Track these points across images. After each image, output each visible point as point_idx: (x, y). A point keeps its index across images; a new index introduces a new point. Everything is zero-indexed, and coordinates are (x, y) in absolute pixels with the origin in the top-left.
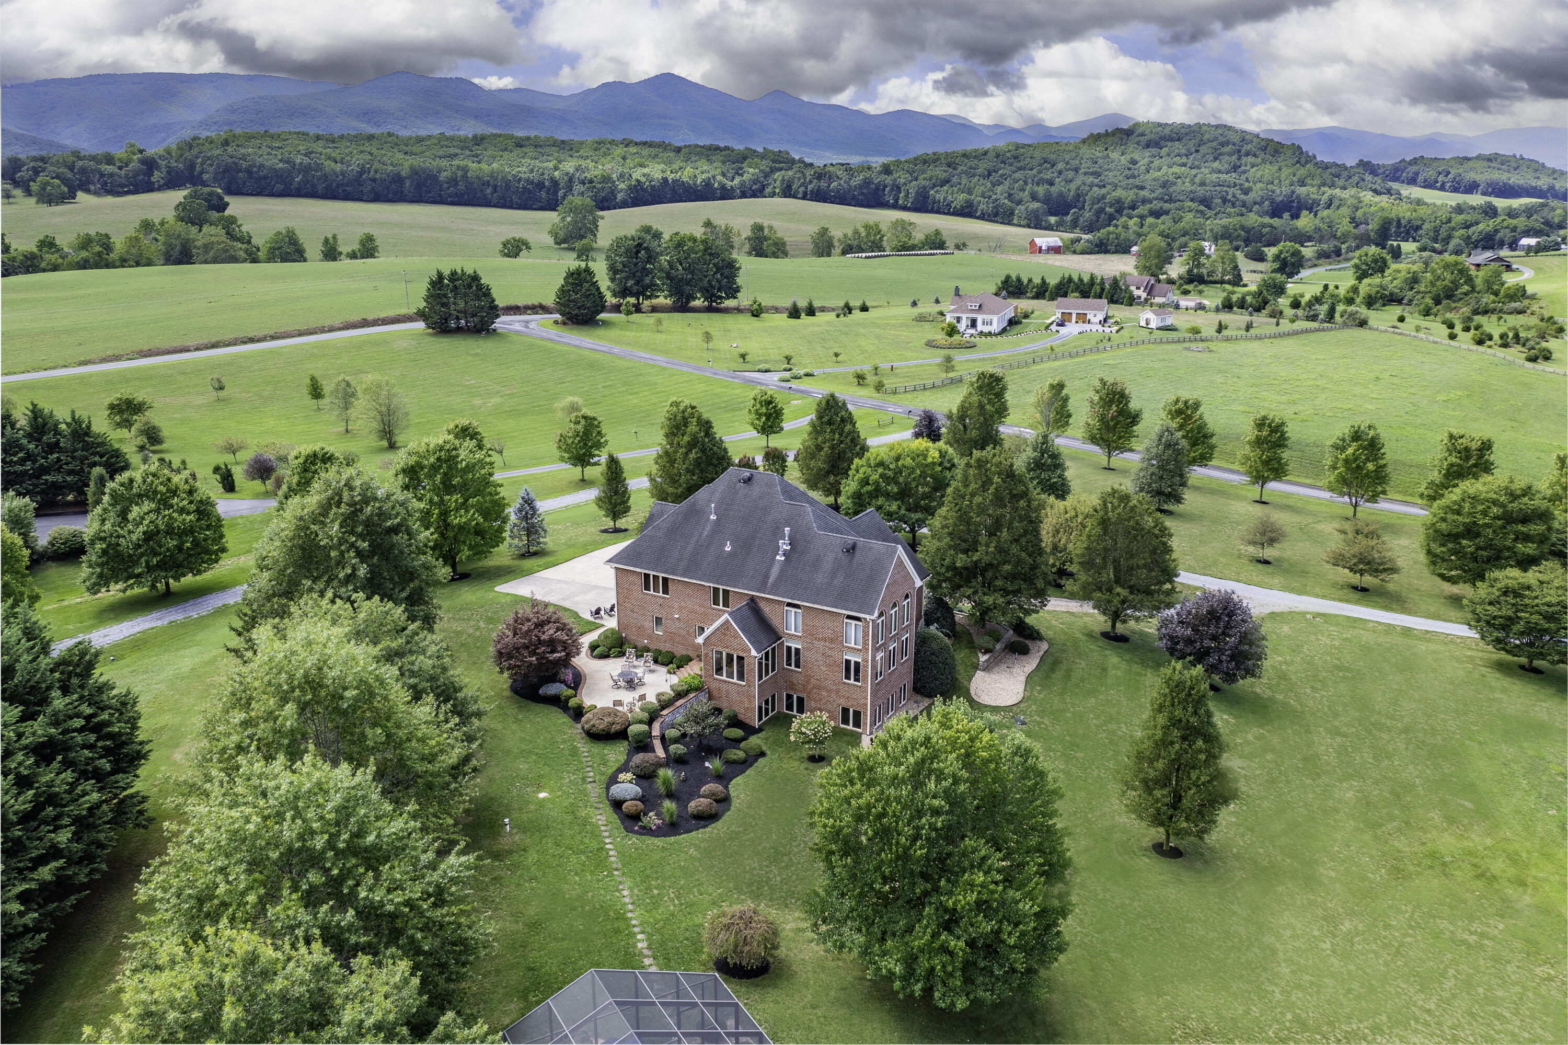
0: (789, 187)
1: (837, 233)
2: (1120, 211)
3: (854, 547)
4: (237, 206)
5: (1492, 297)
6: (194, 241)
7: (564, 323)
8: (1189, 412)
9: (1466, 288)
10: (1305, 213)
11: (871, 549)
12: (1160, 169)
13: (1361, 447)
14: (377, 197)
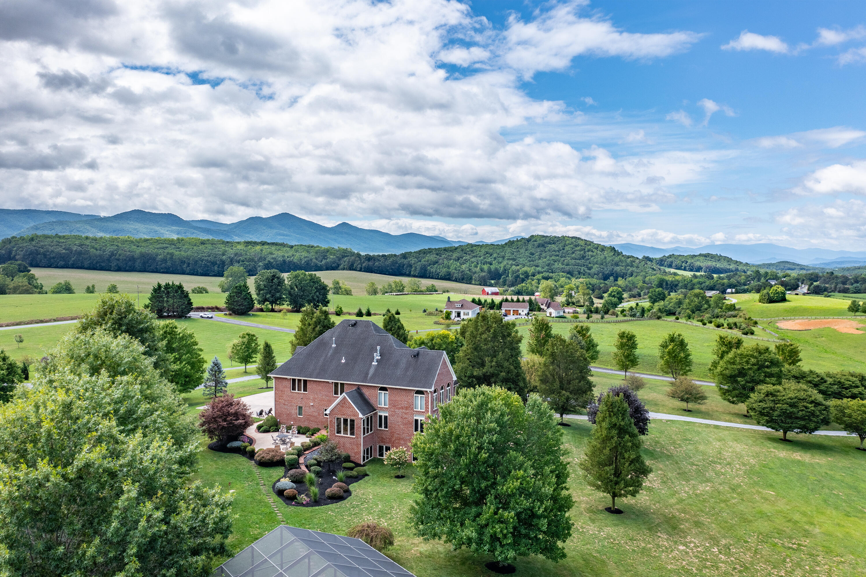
0: (352, 265)
1: (379, 287)
2: (527, 277)
3: (418, 354)
4: (35, 271)
5: (720, 310)
6: (8, 285)
7: (230, 315)
8: (584, 332)
9: (706, 306)
10: (620, 279)
11: (428, 354)
12: (546, 258)
13: (676, 345)
14: (119, 269)
